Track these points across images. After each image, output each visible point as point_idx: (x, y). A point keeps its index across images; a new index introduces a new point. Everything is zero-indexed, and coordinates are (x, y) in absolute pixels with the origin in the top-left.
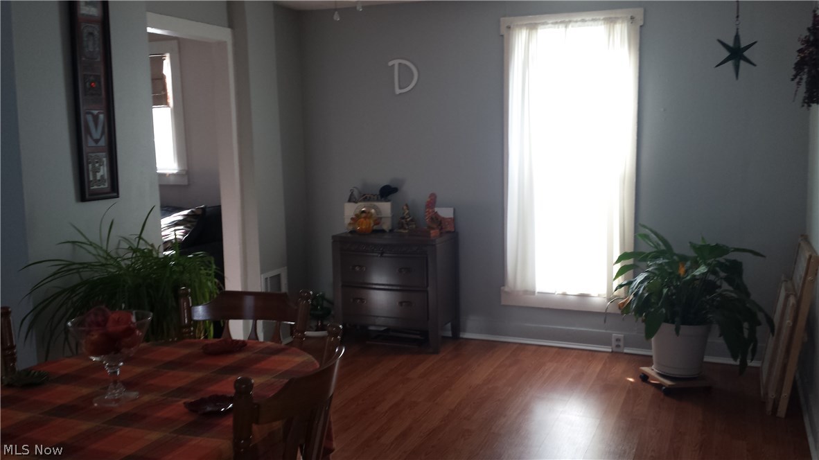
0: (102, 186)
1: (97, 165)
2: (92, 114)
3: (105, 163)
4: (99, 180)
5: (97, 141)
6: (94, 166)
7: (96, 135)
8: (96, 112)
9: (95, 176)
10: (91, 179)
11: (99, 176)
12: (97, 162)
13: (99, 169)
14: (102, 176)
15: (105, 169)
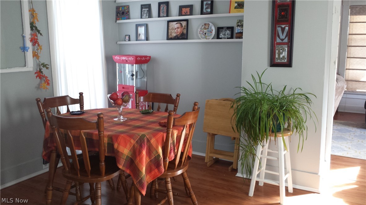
0: (283, 61)
1: (281, 51)
2: (281, 27)
3: (286, 50)
4: (281, 58)
5: (282, 40)
6: (279, 51)
7: (282, 37)
8: (283, 26)
9: (279, 55)
10: (277, 57)
11: (281, 56)
12: (281, 50)
13: (282, 53)
14: (283, 56)
15: (286, 53)
